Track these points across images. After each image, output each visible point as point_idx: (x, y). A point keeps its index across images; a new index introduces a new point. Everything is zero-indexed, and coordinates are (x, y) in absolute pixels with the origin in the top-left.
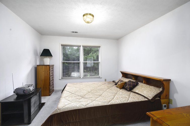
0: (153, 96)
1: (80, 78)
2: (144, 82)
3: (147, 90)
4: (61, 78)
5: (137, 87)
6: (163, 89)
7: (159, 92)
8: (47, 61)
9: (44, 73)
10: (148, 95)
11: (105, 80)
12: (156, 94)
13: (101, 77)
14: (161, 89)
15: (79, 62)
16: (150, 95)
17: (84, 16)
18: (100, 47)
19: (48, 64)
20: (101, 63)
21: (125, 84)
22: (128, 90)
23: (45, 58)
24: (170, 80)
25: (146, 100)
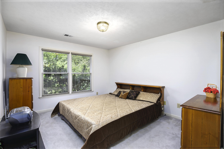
0: (157, 100)
1: (69, 93)
2: (142, 91)
3: (150, 97)
4: (41, 96)
5: (140, 95)
6: (161, 94)
7: (159, 96)
8: (24, 72)
9: (22, 89)
10: (153, 100)
11: (97, 94)
12: (158, 98)
13: (92, 91)
14: (159, 94)
15: (68, 74)
16: (154, 100)
17: (98, 23)
18: (91, 56)
19: (26, 77)
20: (92, 74)
21: (128, 94)
22: (134, 98)
23: (19, 67)
24: (164, 87)
25: (153, 104)
